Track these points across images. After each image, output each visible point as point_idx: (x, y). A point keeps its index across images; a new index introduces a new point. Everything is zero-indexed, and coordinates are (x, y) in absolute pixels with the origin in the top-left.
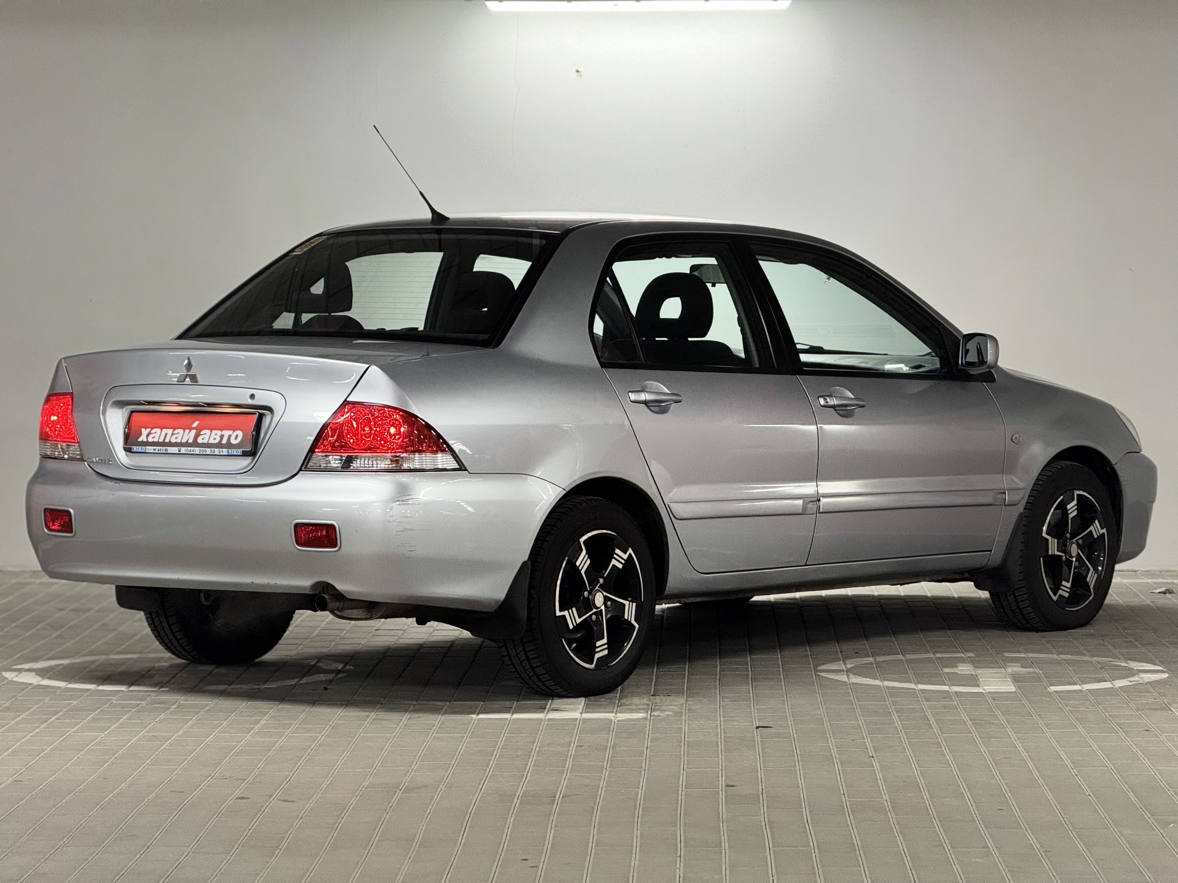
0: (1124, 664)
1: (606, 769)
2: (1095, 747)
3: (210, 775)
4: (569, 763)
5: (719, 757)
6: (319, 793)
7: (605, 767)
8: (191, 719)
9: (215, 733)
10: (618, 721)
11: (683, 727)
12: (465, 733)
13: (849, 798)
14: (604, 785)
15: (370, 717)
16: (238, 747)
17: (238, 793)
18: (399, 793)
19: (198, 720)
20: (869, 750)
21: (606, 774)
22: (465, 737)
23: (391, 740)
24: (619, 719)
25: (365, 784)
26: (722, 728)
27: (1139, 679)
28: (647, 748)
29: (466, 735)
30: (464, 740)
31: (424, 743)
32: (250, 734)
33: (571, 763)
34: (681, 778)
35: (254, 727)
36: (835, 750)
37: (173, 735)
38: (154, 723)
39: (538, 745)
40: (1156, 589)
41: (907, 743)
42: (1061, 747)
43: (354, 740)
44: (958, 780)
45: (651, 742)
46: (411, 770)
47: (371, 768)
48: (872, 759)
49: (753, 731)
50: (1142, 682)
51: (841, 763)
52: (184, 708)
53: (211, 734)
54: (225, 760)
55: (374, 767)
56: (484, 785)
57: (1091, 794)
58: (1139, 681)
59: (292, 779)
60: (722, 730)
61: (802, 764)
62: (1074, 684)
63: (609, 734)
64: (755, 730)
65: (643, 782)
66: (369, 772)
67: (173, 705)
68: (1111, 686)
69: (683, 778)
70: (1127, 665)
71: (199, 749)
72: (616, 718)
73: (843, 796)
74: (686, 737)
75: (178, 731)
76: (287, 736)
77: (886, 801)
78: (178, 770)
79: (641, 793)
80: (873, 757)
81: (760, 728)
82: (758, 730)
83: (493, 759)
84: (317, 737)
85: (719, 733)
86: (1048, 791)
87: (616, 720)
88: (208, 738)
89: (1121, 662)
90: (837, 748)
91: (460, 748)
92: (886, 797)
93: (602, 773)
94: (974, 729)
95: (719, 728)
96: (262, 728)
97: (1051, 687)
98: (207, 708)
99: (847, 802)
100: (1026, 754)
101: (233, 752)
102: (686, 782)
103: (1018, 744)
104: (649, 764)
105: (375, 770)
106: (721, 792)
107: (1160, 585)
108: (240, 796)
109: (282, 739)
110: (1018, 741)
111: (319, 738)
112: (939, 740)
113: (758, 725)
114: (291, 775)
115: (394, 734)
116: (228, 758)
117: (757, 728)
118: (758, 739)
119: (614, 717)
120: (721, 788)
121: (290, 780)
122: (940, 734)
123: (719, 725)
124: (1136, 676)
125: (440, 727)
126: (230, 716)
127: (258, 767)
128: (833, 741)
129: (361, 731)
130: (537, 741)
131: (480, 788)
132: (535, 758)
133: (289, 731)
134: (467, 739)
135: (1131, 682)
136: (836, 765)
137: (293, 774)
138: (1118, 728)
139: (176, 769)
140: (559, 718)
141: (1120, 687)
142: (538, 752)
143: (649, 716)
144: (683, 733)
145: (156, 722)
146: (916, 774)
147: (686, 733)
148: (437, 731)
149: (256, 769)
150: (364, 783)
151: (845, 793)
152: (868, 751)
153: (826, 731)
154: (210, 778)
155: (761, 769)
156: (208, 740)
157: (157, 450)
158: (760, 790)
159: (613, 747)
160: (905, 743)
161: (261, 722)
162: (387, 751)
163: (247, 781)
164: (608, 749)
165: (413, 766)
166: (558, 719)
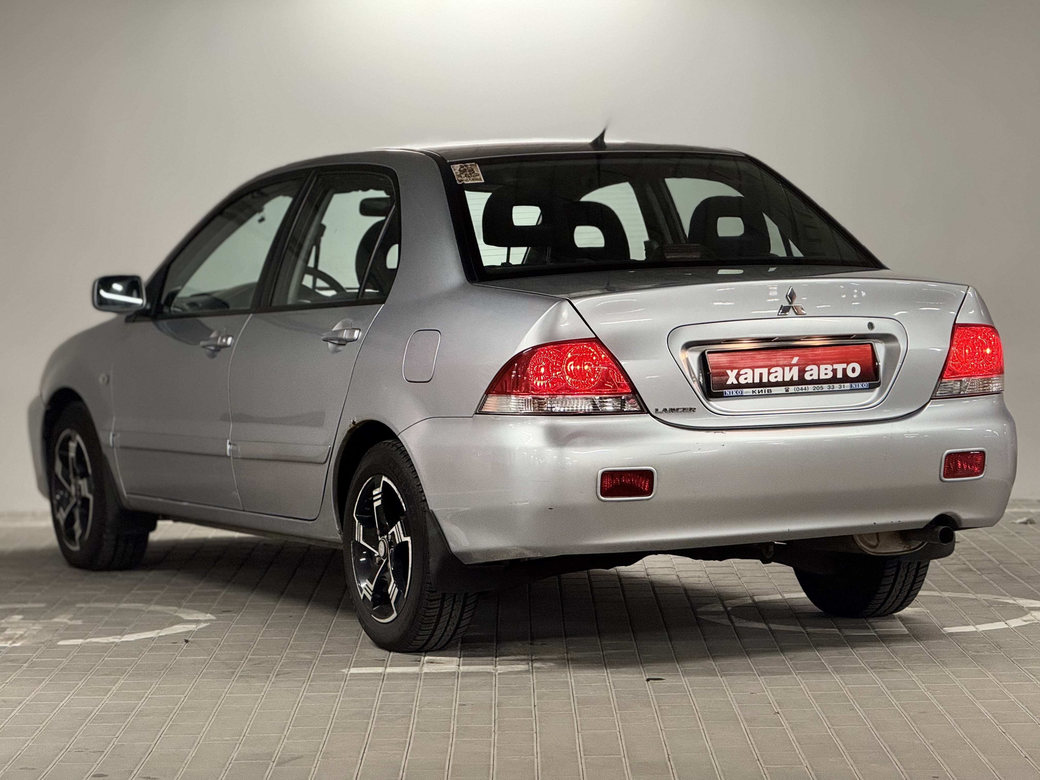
0: (1011, 601)
1: (494, 732)
2: (1013, 698)
3: (64, 748)
4: (454, 726)
5: (614, 716)
6: (184, 768)
7: (493, 730)
8: (44, 679)
9: (71, 694)
10: (499, 674)
11: (569, 680)
12: (338, 692)
13: (765, 765)
14: (495, 752)
15: (236, 673)
16: (95, 711)
17: (95, 769)
18: (272, 765)
19: (50, 681)
20: (772, 704)
21: (495, 737)
22: (339, 696)
23: (259, 701)
24: (499, 672)
25: (235, 755)
26: (611, 681)
27: (1032, 618)
28: (535, 706)
29: (340, 693)
30: (337, 700)
31: (295, 703)
32: (108, 696)
33: (456, 726)
34: (577, 742)
35: (112, 688)
36: (737, 705)
37: (24, 700)
38: (4, 685)
39: (418, 704)
40: (1016, 519)
41: (811, 696)
42: (977, 699)
43: (219, 702)
44: (879, 741)
45: (538, 699)
46: (283, 737)
47: (240, 736)
48: (779, 715)
49: (645, 684)
50: (1037, 621)
51: (746, 720)
52: (36, 667)
53: (66, 697)
54: (81, 728)
55: (243, 734)
56: (365, 754)
57: (1027, 756)
58: (1033, 620)
59: (153, 750)
60: (611, 684)
61: (705, 723)
62: (967, 624)
63: (492, 690)
64: (646, 682)
65: (537, 749)
66: (238, 740)
67: (25, 663)
68: (1006, 626)
69: (579, 741)
70: (1014, 602)
71: (52, 714)
72: (497, 670)
73: (758, 762)
74: (574, 692)
75: (30, 694)
76: (147, 698)
77: (807, 767)
78: (29, 742)
79: (538, 761)
80: (778, 713)
81: (651, 681)
82: (649, 682)
83: (371, 721)
84: (180, 698)
85: (609, 687)
86: (979, 752)
87: (497, 673)
88: (62, 702)
89: (1008, 599)
90: (738, 703)
91: (334, 709)
92: (806, 763)
93: (491, 737)
94: (878, 678)
95: (607, 681)
96: (120, 689)
97: (945, 629)
98: (61, 666)
99: (764, 769)
100: (942, 708)
101: (90, 718)
102: (584, 746)
103: (928, 694)
104: (540, 726)
105: (245, 738)
106: (623, 759)
107: (1021, 515)
108: (98, 773)
109: (142, 701)
110: (928, 692)
111: (182, 699)
112: (845, 692)
113: (648, 677)
114: (153, 745)
115: (262, 694)
116: (84, 725)
117: (648, 680)
118: (651, 693)
119: (494, 670)
120: (622, 753)
121: (152, 751)
122: (844, 685)
123: (607, 677)
124: (1029, 615)
125: (310, 685)
126: (86, 674)
127: (117, 736)
128: (732, 694)
129: (226, 690)
130: (415, 699)
131: (361, 758)
132: (415, 721)
133: (149, 692)
134: (341, 699)
135: (1025, 621)
136: (742, 724)
137: (155, 744)
138: (1030, 675)
139: (27, 740)
140: (436, 671)
141: (1015, 627)
142: (418, 712)
143: (531, 668)
144: (571, 688)
145: (7, 683)
146: (831, 734)
147: (574, 687)
148: (308, 689)
149: (115, 739)
150: (233, 754)
151: (759, 758)
152: (771, 706)
153: (721, 683)
154: (64, 750)
155: (661, 730)
156: (62, 704)
157: (757, 392)
158: (667, 756)
159: (498, 706)
160: (809, 696)
161: (119, 681)
162: (256, 714)
163: (105, 753)
164: (493, 709)
165: (286, 732)
166: (435, 673)
